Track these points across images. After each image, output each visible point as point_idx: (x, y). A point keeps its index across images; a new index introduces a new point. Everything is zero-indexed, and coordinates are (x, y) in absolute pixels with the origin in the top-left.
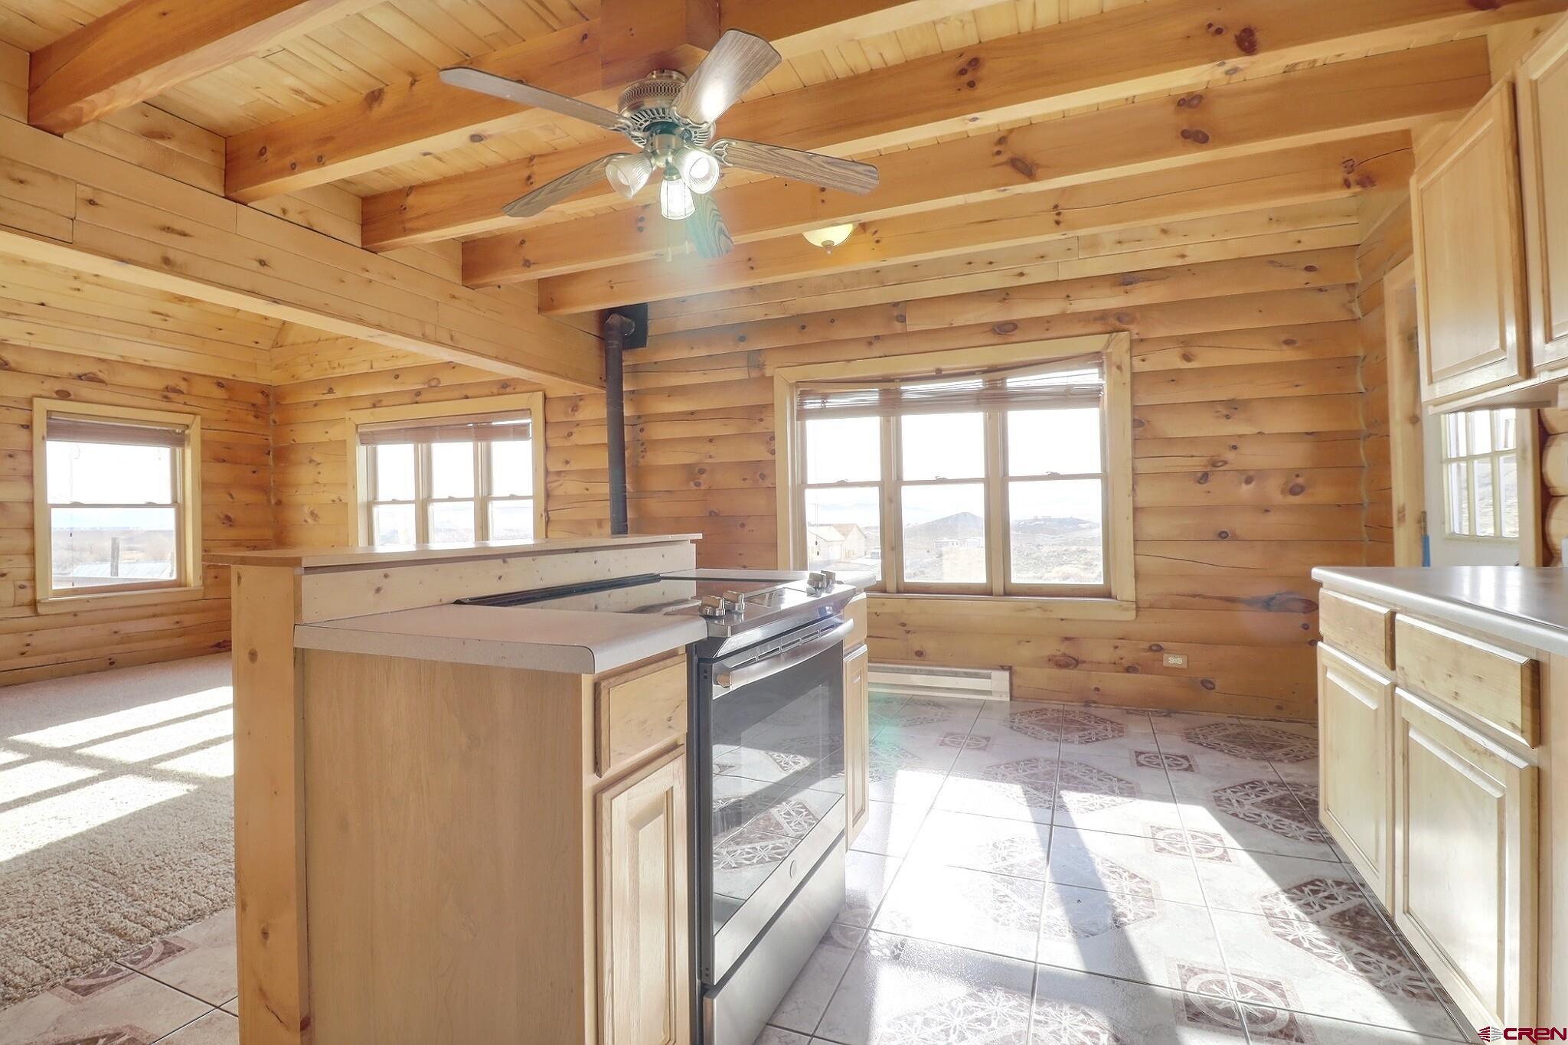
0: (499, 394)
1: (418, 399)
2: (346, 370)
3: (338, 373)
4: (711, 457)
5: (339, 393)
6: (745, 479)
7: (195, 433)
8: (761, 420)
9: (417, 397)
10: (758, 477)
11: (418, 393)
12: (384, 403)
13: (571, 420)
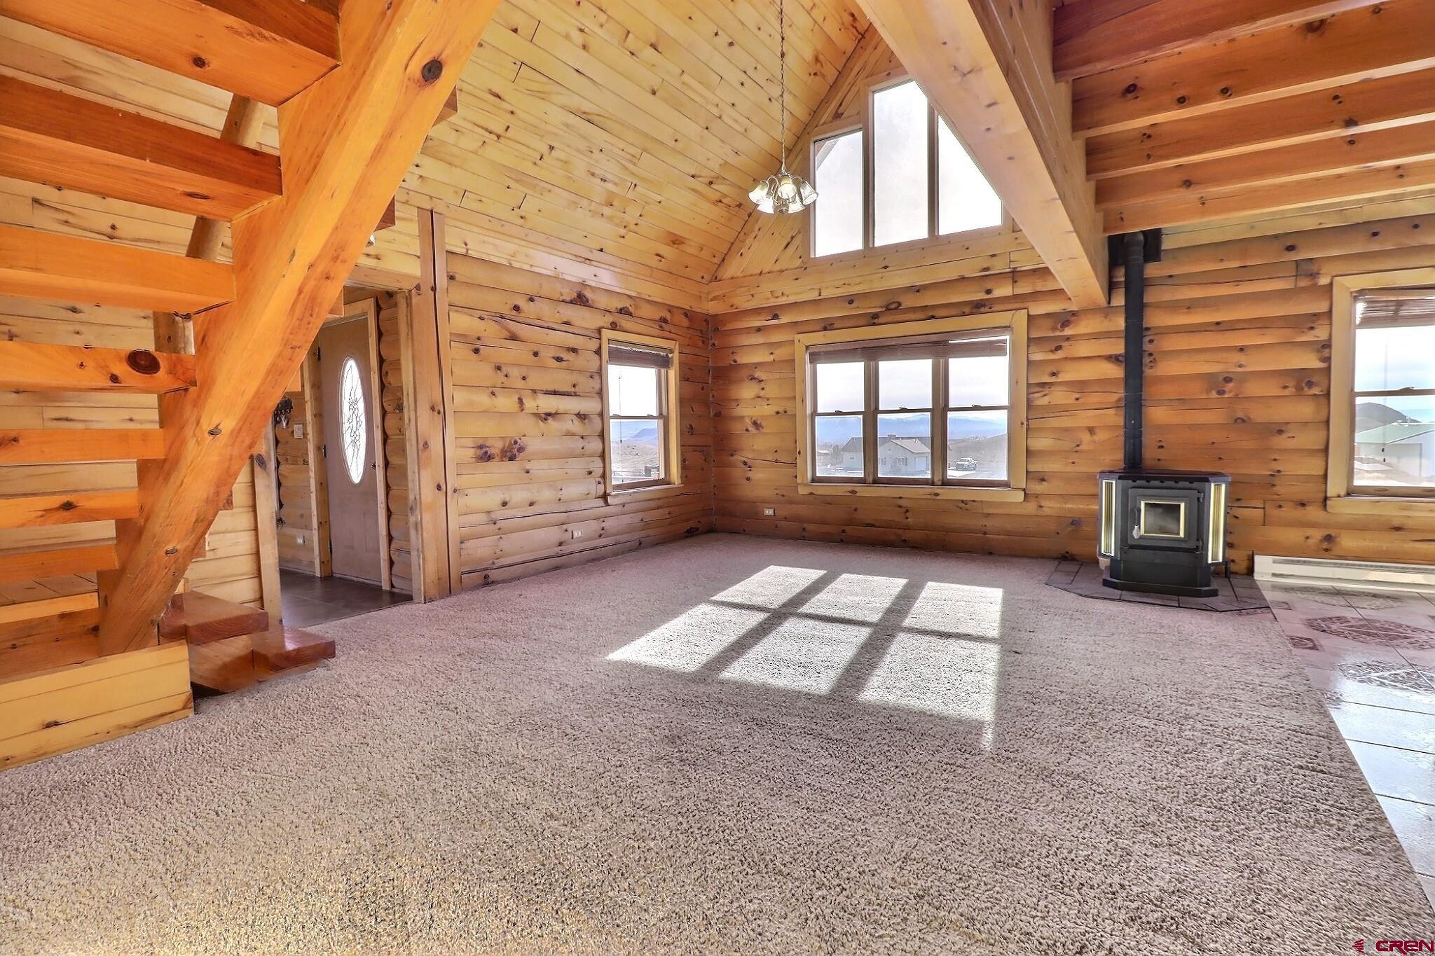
0: (972, 314)
1: (875, 321)
2: (790, 298)
3: (783, 300)
4: (1240, 366)
5: (784, 319)
6: (1285, 387)
7: (675, 357)
8: (1312, 328)
9: (873, 319)
10: (1304, 385)
11: (875, 316)
12: (835, 326)
13: (1061, 334)
